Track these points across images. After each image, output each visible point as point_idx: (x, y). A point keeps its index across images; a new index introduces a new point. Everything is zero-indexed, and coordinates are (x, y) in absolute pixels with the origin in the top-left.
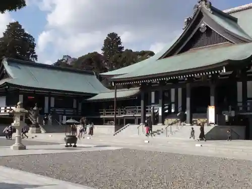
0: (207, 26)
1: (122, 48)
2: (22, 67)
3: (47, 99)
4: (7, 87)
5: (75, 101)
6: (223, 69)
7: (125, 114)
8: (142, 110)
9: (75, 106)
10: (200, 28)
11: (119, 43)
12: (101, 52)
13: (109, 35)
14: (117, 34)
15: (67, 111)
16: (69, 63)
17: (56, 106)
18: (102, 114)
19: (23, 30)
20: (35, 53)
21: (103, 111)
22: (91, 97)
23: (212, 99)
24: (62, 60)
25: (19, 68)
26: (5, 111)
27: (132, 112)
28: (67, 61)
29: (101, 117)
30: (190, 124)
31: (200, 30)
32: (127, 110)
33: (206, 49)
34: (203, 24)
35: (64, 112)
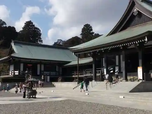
0: (138, 11)
1: (93, 33)
2: (23, 46)
3: (39, 66)
4: (11, 59)
5: (57, 67)
6: (145, 39)
7: (86, 74)
8: (94, 71)
9: (57, 70)
10: (133, 12)
11: (91, 30)
12: (80, 37)
13: (84, 26)
14: (90, 25)
15: (51, 73)
16: (61, 44)
17: (45, 70)
18: (74, 75)
19: (34, 26)
20: (41, 39)
21: (74, 73)
22: (67, 64)
23: (140, 61)
24: (57, 42)
25: (21, 47)
26: (12, 74)
27: (90, 73)
28: (60, 43)
29: (73, 76)
30: (125, 81)
31: (134, 14)
32: (87, 71)
33: (138, 27)
34: (135, 10)
35: (50, 74)
